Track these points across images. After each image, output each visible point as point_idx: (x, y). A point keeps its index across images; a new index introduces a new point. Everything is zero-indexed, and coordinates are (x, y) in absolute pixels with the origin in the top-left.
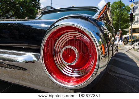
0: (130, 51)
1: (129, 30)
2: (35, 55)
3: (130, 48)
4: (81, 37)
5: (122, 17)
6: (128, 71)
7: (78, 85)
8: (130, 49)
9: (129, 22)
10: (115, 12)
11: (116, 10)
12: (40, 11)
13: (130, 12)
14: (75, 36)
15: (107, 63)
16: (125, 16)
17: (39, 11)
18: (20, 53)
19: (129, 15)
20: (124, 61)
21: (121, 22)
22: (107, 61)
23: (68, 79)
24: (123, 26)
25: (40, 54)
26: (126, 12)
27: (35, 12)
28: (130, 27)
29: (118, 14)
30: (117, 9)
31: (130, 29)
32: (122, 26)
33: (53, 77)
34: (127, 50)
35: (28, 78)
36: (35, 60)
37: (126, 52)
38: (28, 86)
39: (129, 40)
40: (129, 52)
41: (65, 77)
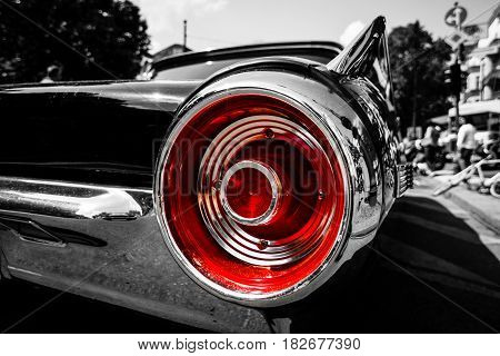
0: (452, 191)
1: (448, 120)
2: (135, 196)
3: (454, 182)
4: (290, 135)
5: (424, 78)
6: (448, 260)
7: (281, 292)
8: (453, 186)
9: (449, 95)
10: (398, 62)
11: (400, 56)
12: (150, 60)
13: (449, 59)
14: (268, 131)
15: (376, 221)
16: (433, 73)
17: (147, 62)
18: (88, 190)
19: (448, 72)
20: (432, 226)
21: (419, 96)
22: (377, 214)
23: (245, 272)
24: (427, 107)
25: (151, 192)
26: (435, 61)
27: (131, 64)
28: (452, 112)
29: (410, 69)
30: (406, 53)
31: (453, 119)
32: (423, 109)
33: (196, 266)
34: (444, 189)
35: (111, 274)
36: (135, 213)
37: (440, 194)
38: (111, 299)
39: (448, 156)
40: (450, 196)
41: (236, 266)
